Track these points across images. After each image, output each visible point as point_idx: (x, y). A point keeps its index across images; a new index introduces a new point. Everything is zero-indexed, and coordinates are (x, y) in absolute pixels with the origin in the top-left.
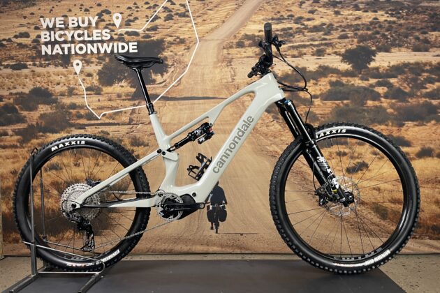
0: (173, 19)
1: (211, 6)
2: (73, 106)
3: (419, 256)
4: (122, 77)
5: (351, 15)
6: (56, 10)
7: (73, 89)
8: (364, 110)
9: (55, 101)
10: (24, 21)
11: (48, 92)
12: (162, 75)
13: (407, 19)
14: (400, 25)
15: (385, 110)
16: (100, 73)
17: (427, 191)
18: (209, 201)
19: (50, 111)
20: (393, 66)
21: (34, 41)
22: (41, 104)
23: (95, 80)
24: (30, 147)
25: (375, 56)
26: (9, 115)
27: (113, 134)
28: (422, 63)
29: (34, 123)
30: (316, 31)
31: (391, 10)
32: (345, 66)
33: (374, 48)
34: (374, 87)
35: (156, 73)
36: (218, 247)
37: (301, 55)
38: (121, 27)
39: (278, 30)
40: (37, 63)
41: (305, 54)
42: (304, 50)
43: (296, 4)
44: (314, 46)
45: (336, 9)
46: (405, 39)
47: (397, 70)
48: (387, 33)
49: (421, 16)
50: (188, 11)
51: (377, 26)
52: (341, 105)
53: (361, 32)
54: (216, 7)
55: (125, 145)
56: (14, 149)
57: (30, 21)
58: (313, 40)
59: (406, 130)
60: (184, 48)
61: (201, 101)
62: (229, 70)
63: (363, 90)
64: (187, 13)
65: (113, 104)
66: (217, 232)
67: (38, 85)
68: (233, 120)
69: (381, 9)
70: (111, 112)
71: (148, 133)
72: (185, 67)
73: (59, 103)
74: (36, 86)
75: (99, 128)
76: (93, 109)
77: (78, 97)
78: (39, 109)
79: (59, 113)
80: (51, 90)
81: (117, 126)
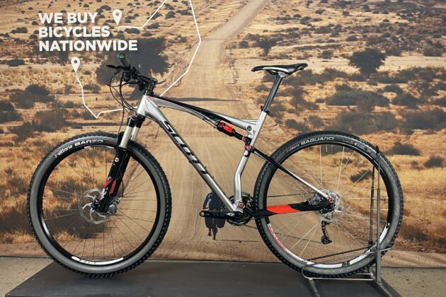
0: (174, 17)
1: (214, 4)
2: (70, 105)
3: (424, 270)
5: (361, 16)
6: (55, 5)
7: (71, 87)
8: (371, 116)
9: (52, 99)
10: (22, 16)
11: (45, 90)
12: (162, 75)
13: (419, 22)
14: (412, 28)
15: (393, 116)
16: (98, 71)
17: (435, 203)
18: (207, 206)
19: (46, 109)
20: (403, 71)
21: (32, 37)
22: (37, 101)
23: (93, 79)
24: (25, 145)
25: (384, 60)
26: (5, 112)
28: (434, 68)
29: (30, 121)
30: (323, 33)
31: (403, 12)
32: (353, 70)
33: (383, 52)
34: (383, 92)
35: (156, 72)
36: (215, 253)
37: (307, 57)
38: (121, 23)
39: (283, 31)
40: (35, 59)
41: (311, 56)
42: (310, 52)
43: (303, 4)
44: (321, 48)
45: (345, 10)
46: (417, 43)
47: (406, 75)
48: (398, 36)
49: (435, 19)
50: (190, 9)
51: (387, 28)
52: (348, 110)
53: (371, 34)
54: (219, 5)
56: (9, 148)
57: (28, 16)
58: (320, 41)
59: (415, 138)
60: (185, 47)
62: (231, 70)
63: (370, 95)
64: (189, 11)
65: (112, 103)
66: (214, 239)
67: (35, 82)
69: (392, 10)
70: (109, 111)
71: (147, 134)
72: (186, 67)
73: (56, 101)
74: (33, 83)
75: (96, 128)
76: (90, 108)
77: (75, 96)
78: (35, 107)
79: (55, 112)
80: (48, 88)
81: (115, 127)
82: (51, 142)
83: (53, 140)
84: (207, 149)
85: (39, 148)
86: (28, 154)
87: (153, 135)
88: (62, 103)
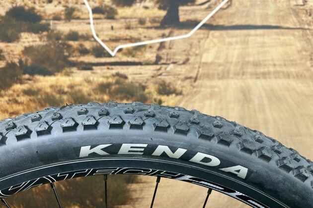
2: (74, 36)
7: (73, 10)
9: (46, 28)
19: (39, 43)
22: (25, 31)
24: (12, 95)
27: (134, 78)
29: (16, 61)
55: (150, 93)
61: (259, 31)
65: (134, 34)
67: (19, 2)
68: (301, 59)
70: (130, 45)
71: (182, 77)
73: (53, 31)
74: (16, 4)
75: (112, 69)
76: (103, 41)
77: (80, 23)
78: (22, 40)
79: (52, 47)
80: (39, 11)
81: (139, 67)
82: (49, 90)
83: (52, 87)
84: (263, 94)
85: (32, 98)
86: (16, 107)
87: (190, 78)
88: (62, 34)
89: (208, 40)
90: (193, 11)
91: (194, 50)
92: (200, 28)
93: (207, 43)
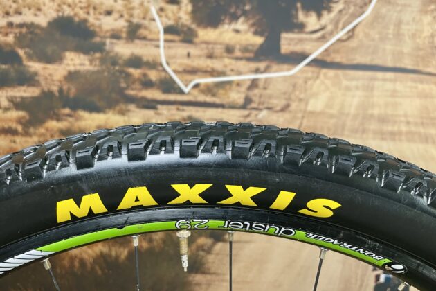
2: (136, 62)
4: (239, 12)
7: (138, 26)
9: (100, 48)
12: (319, 16)
19: (88, 67)
22: (70, 50)
23: (183, 13)
24: (42, 135)
26: (4, 67)
29: (55, 89)
35: (307, 9)
56: (10, 137)
61: (389, 75)
65: (216, 64)
67: (67, 12)
70: (210, 80)
72: (366, 5)
73: (108, 53)
74: (63, 13)
75: (183, 110)
76: (175, 71)
77: (146, 45)
78: (65, 62)
79: (106, 74)
80: (93, 25)
81: (220, 110)
83: (99, 127)
88: (120, 58)
89: (318, 82)
90: (301, 40)
91: (297, 93)
92: (308, 64)
93: (316, 86)
